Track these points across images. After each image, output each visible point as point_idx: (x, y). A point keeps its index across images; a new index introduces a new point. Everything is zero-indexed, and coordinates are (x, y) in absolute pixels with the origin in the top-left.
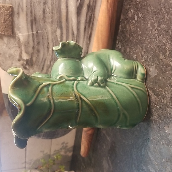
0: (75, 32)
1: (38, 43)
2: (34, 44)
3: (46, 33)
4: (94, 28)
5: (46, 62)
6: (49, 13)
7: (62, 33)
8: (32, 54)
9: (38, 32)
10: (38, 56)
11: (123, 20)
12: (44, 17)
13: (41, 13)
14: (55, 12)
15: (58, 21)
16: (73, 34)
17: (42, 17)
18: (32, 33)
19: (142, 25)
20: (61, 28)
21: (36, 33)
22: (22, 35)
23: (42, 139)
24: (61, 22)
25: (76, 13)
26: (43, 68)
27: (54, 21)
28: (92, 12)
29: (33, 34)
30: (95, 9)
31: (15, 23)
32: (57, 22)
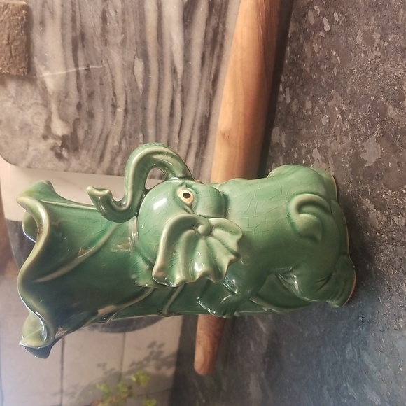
0: (180, 68)
1: (91, 95)
2: (81, 97)
3: (108, 71)
4: (225, 58)
5: (110, 141)
6: (115, 22)
7: (147, 70)
8: (77, 121)
9: (91, 67)
10: (90, 126)
11: (294, 33)
12: (104, 31)
13: (98, 21)
14: (130, 18)
15: (138, 39)
16: (174, 71)
17: (99, 31)
18: (74, 70)
19: (342, 39)
20: (145, 57)
21: (86, 69)
22: (51, 74)
23: (102, 331)
24: (144, 42)
25: (181, 21)
26: (102, 157)
27: (128, 41)
28: (219, 17)
29: (78, 73)
30: (226, 9)
31: (34, 46)
32: (137, 43)
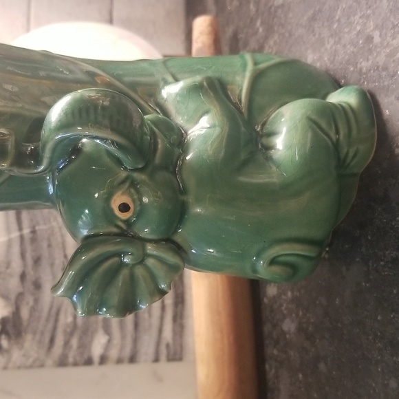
1: (37, 261)
2: (25, 265)
5: (62, 317)
8: (20, 296)
9: (37, 228)
10: (36, 301)
18: (18, 234)
21: (31, 232)
26: (52, 341)
29: (22, 237)
